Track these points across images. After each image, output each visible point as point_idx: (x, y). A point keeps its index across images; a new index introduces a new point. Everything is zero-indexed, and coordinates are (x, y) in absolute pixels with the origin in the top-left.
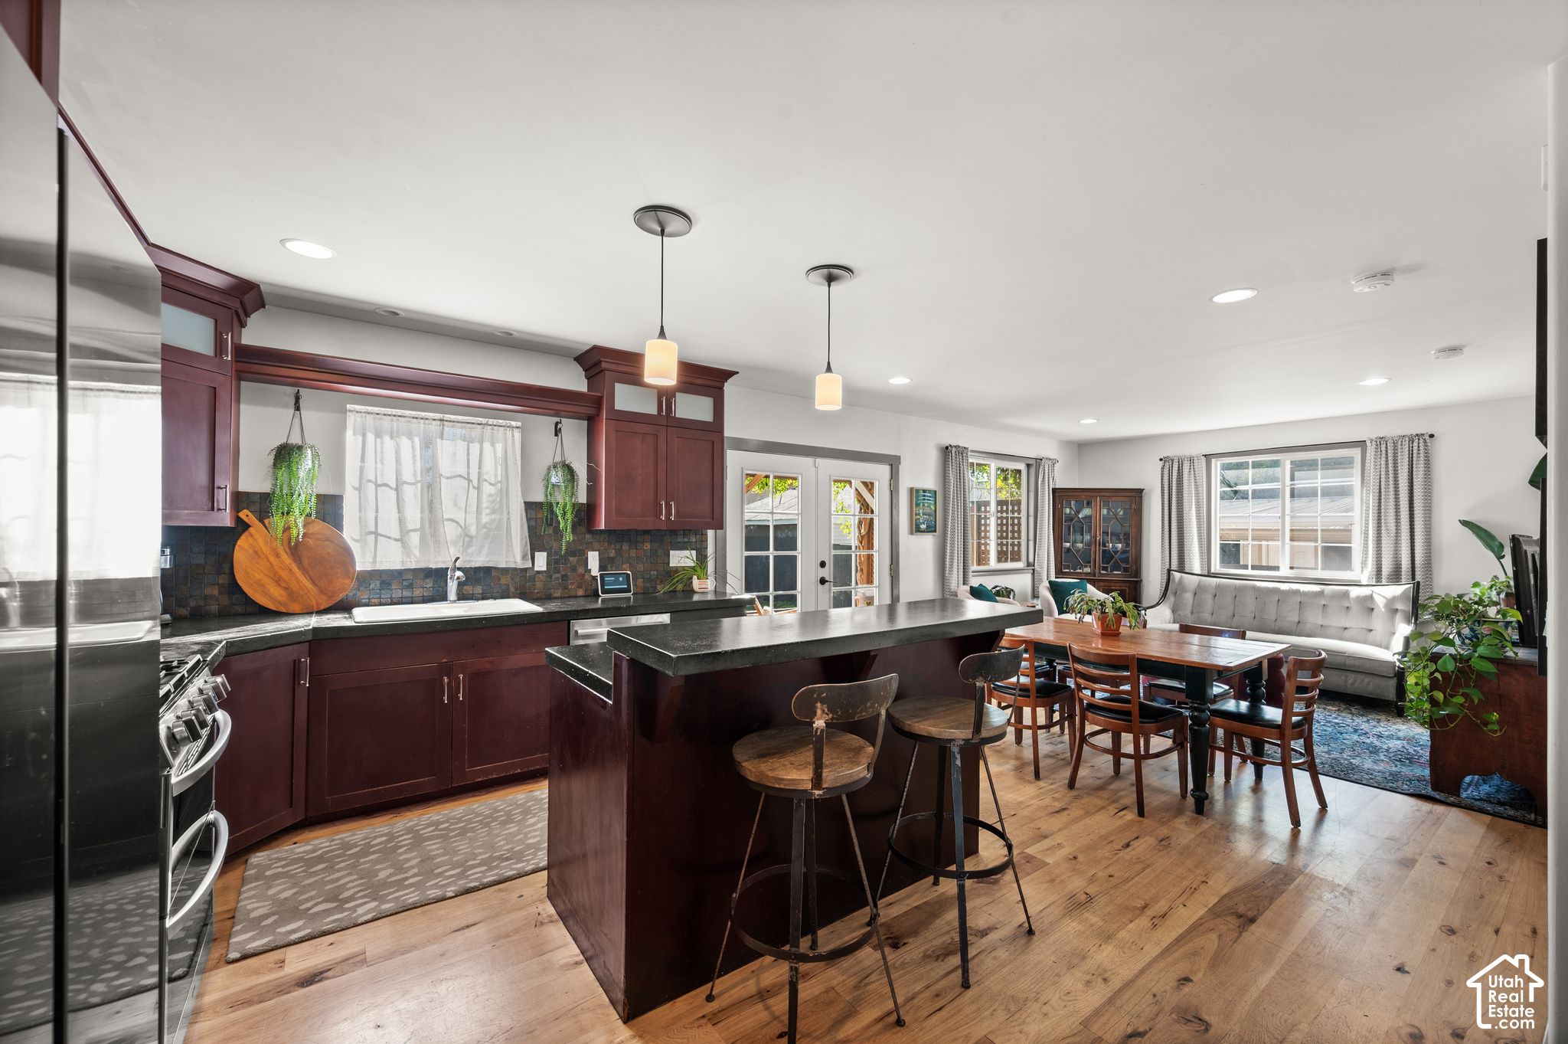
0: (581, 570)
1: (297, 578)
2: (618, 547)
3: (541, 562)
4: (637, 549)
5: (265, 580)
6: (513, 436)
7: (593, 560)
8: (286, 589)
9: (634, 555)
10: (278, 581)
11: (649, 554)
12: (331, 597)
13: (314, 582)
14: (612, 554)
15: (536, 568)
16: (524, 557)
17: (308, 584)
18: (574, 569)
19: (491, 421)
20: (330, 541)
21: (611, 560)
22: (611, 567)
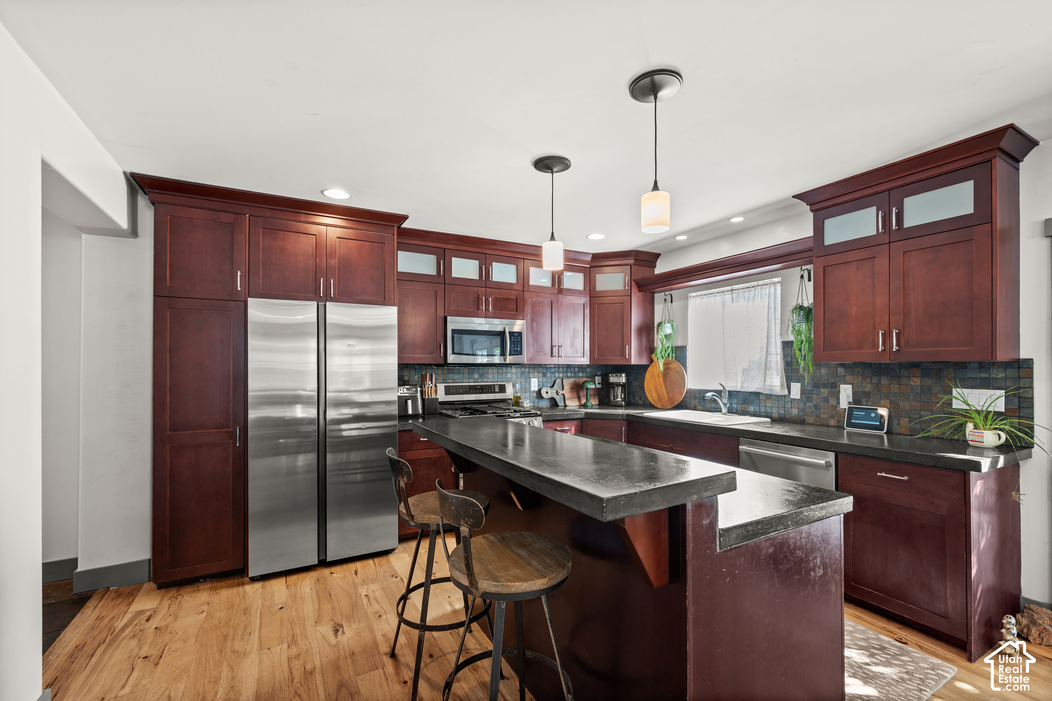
0: (832, 402)
1: (662, 391)
2: (875, 380)
3: (796, 390)
4: (900, 384)
5: (653, 389)
6: (775, 290)
7: (846, 393)
8: (658, 395)
9: (897, 391)
10: (656, 390)
11: (918, 391)
12: (672, 403)
13: (667, 392)
14: (868, 388)
15: (792, 396)
16: (782, 386)
17: (665, 394)
18: (826, 400)
19: (760, 283)
20: (678, 373)
21: (867, 395)
22: (867, 401)
